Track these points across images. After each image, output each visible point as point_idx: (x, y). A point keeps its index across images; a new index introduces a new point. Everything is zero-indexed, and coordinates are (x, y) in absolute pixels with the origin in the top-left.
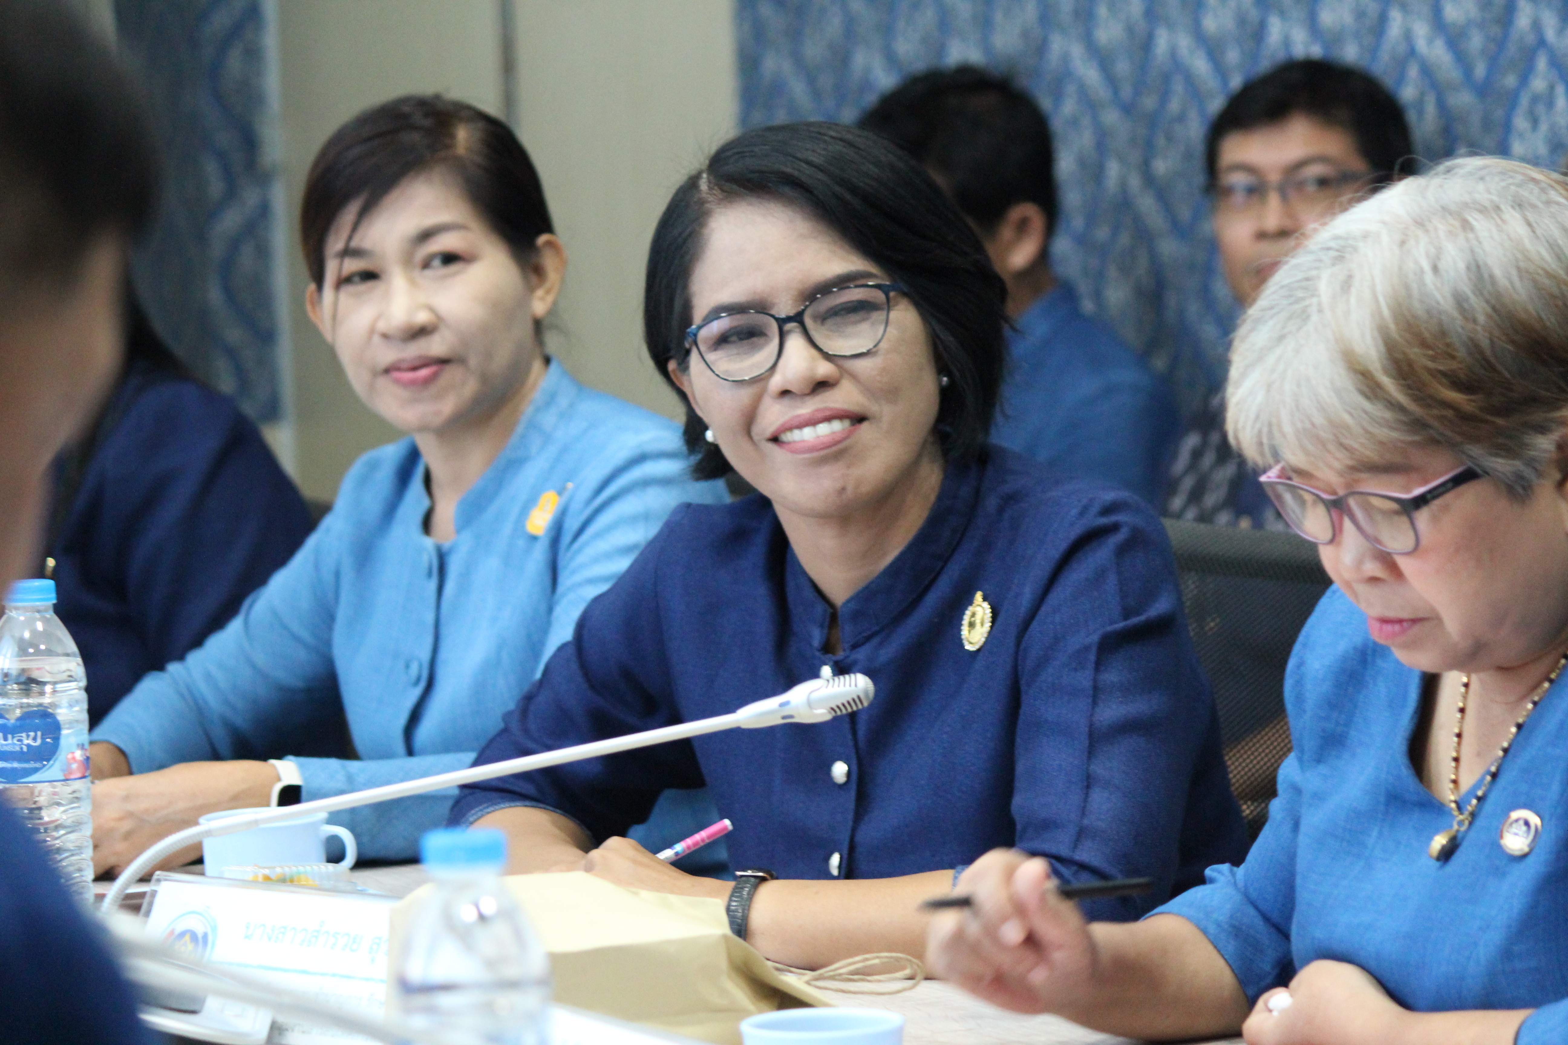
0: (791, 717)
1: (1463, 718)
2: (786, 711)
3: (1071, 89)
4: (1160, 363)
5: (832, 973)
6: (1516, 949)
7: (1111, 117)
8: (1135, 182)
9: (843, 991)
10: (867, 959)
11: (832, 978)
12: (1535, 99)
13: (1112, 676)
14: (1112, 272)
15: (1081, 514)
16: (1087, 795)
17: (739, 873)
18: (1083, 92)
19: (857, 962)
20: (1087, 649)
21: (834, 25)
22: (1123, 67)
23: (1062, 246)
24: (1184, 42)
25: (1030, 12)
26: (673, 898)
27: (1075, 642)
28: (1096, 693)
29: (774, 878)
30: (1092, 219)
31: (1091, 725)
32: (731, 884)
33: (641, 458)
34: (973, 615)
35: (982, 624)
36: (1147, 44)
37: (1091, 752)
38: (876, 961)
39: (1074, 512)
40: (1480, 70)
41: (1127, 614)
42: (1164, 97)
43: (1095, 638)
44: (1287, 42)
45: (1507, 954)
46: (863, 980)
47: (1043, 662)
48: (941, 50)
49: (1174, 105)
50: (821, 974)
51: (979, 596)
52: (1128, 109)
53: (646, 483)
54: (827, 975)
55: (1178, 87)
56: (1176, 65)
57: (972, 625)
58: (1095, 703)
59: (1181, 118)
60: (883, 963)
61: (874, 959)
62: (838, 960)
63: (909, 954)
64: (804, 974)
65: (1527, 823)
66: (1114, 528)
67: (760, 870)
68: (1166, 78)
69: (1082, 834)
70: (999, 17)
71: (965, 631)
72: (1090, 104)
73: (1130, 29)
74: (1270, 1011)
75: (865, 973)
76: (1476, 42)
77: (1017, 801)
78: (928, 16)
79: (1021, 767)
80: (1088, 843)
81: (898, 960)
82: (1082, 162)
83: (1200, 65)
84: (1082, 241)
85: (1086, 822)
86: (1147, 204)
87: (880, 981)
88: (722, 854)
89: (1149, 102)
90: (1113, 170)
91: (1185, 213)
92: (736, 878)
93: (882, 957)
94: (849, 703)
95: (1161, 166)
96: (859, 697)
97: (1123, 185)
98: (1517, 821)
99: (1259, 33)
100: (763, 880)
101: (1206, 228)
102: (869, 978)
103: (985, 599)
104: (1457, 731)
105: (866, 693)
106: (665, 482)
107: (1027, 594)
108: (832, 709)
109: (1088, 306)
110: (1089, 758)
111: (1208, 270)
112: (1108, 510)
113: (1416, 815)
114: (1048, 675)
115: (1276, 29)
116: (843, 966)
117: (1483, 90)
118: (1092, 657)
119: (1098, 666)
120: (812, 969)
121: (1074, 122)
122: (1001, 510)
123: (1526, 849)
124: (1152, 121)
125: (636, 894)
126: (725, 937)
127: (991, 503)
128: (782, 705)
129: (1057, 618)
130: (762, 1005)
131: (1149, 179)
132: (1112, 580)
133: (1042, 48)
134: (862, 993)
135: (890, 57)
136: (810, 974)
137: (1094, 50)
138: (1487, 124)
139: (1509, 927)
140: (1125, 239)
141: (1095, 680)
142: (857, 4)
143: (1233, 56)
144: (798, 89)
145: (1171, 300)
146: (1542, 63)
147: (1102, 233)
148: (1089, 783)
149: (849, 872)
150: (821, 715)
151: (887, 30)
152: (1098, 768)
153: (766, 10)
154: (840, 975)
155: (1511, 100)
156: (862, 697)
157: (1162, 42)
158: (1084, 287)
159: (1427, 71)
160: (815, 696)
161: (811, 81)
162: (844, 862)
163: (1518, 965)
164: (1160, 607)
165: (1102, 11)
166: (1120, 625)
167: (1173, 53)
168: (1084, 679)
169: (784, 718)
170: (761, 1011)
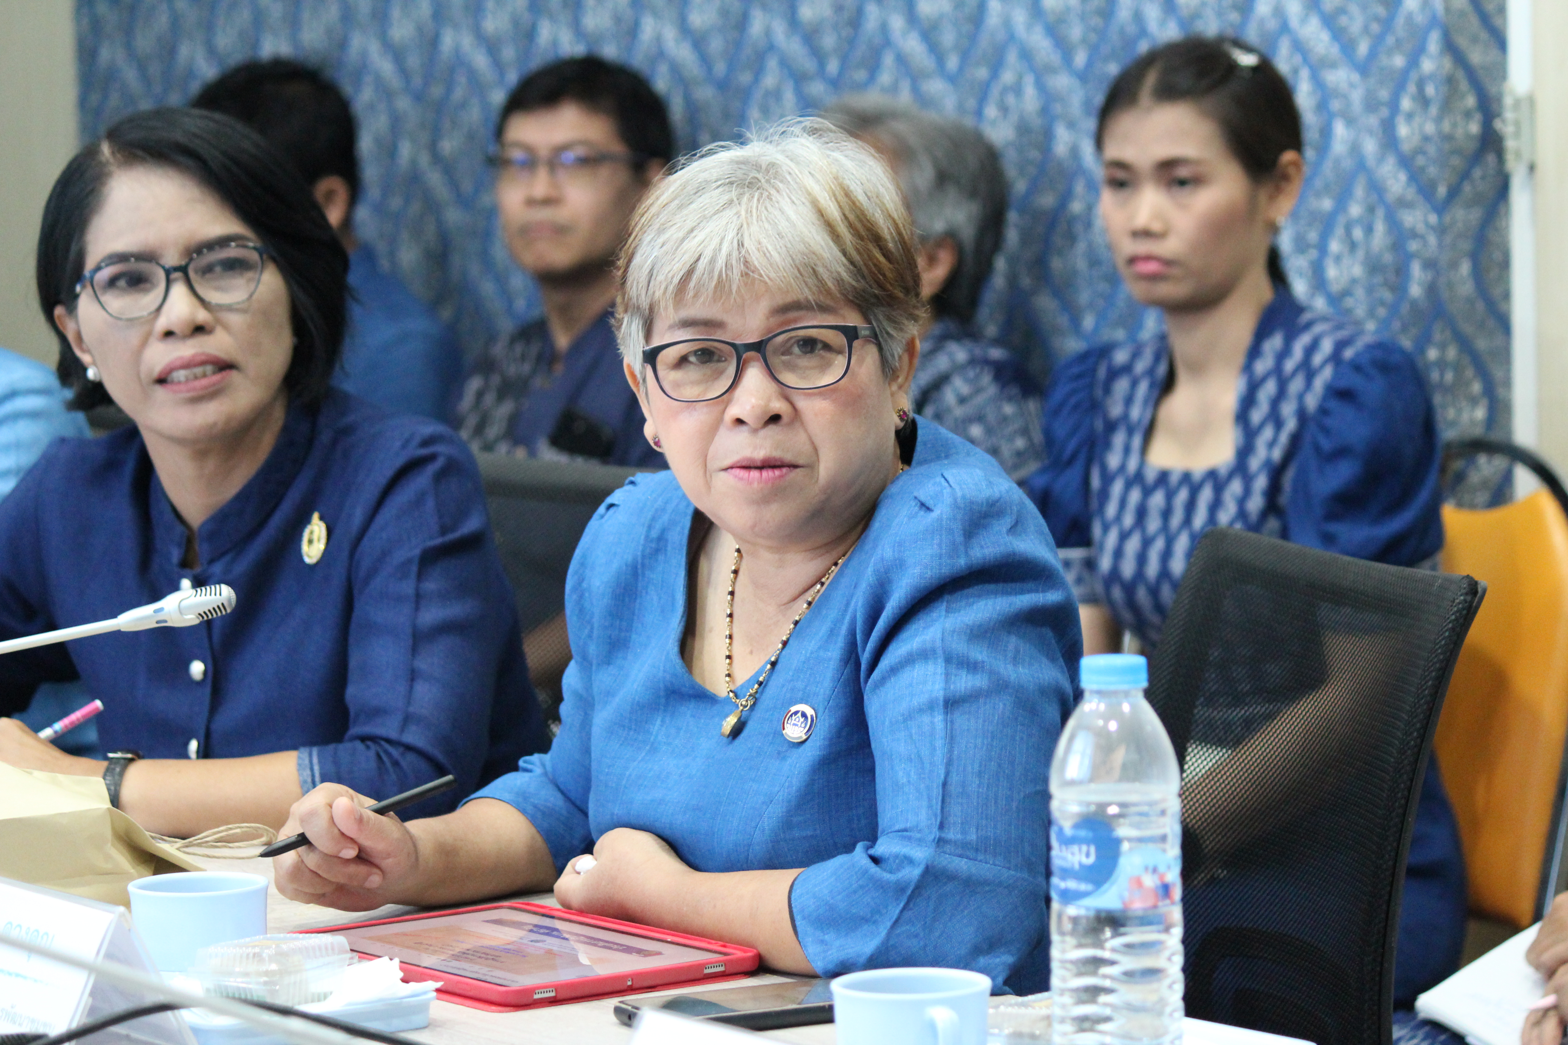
0: (166, 621)
1: (731, 622)
2: (160, 617)
3: (368, 79)
4: (446, 313)
5: (199, 841)
6: (795, 820)
7: (403, 104)
8: (424, 160)
9: (208, 856)
10: (231, 829)
11: (199, 845)
12: (767, 94)
13: (430, 585)
14: (405, 235)
15: (404, 447)
16: (411, 687)
17: (111, 755)
18: (379, 83)
19: (222, 831)
20: (409, 561)
21: (162, 20)
22: (414, 61)
23: (363, 214)
24: (467, 42)
25: (333, 12)
26: (61, 777)
27: (401, 555)
28: (419, 598)
29: (140, 757)
30: (387, 190)
31: (414, 627)
32: (105, 764)
33: (12, 394)
34: (312, 533)
35: (319, 540)
36: (434, 42)
37: (414, 650)
38: (238, 831)
39: (398, 444)
40: (720, 68)
41: (444, 531)
42: (449, 87)
43: (417, 552)
44: (555, 43)
45: (787, 824)
46: (225, 847)
47: (373, 572)
48: (256, 44)
49: (459, 93)
50: (190, 842)
51: (316, 516)
52: (419, 97)
53: (16, 416)
54: (195, 842)
55: (462, 80)
56: (459, 61)
57: (310, 542)
58: (417, 609)
59: (463, 105)
60: (243, 832)
61: (236, 829)
62: (206, 830)
63: (264, 824)
64: (176, 842)
65: (804, 715)
66: (432, 458)
67: (128, 751)
68: (451, 70)
69: (407, 719)
70: (306, 15)
71: (305, 547)
72: (385, 93)
73: (420, 29)
74: (579, 873)
75: (227, 841)
76: (716, 45)
77: (352, 692)
78: (244, 16)
79: (353, 662)
80: (413, 728)
81: (256, 829)
82: (378, 141)
83: (480, 60)
84: (379, 209)
85: (411, 709)
86: (435, 179)
87: (240, 847)
88: (92, 736)
89: (436, 91)
90: (405, 150)
91: (467, 186)
92: (106, 758)
93: (243, 827)
94: (214, 609)
95: (448, 146)
96: (223, 604)
97: (414, 162)
98: (796, 713)
99: (530, 34)
100: (131, 760)
101: (485, 200)
102: (231, 845)
103: (322, 518)
104: (727, 633)
105: (229, 600)
106: (33, 415)
107: (358, 515)
108: (200, 614)
109: (384, 264)
110: (413, 655)
111: (486, 235)
112: (427, 442)
113: (692, 704)
114: (377, 583)
115: (545, 32)
116: (209, 835)
117: (723, 86)
118: (414, 568)
119: (420, 577)
120: (184, 838)
121: (371, 107)
122: (335, 442)
123: (805, 737)
124: (440, 108)
125: (31, 773)
126: (108, 809)
127: (325, 437)
128: (156, 611)
129: (384, 535)
130: (141, 869)
131: (436, 158)
132: (430, 504)
133: (343, 44)
134: (224, 858)
135: (211, 51)
136: (181, 842)
137: (387, 45)
138: (726, 115)
139: (789, 801)
140: (415, 208)
141: (417, 589)
142: (181, 4)
143: (509, 53)
144: (130, 75)
145: (456, 260)
146: (772, 63)
147: (395, 203)
148: (413, 676)
149: (205, 753)
150: (190, 619)
151: (209, 27)
152: (422, 663)
153: (102, 8)
154: (207, 842)
155: (745, 94)
156: (226, 605)
157: (448, 40)
158: (381, 247)
159: (676, 70)
160: (184, 603)
161: (142, 67)
162: (202, 745)
163: (797, 833)
164: (472, 525)
165: (396, 13)
166: (439, 541)
167: (457, 51)
168: (408, 587)
169: (157, 622)
170: (141, 876)
